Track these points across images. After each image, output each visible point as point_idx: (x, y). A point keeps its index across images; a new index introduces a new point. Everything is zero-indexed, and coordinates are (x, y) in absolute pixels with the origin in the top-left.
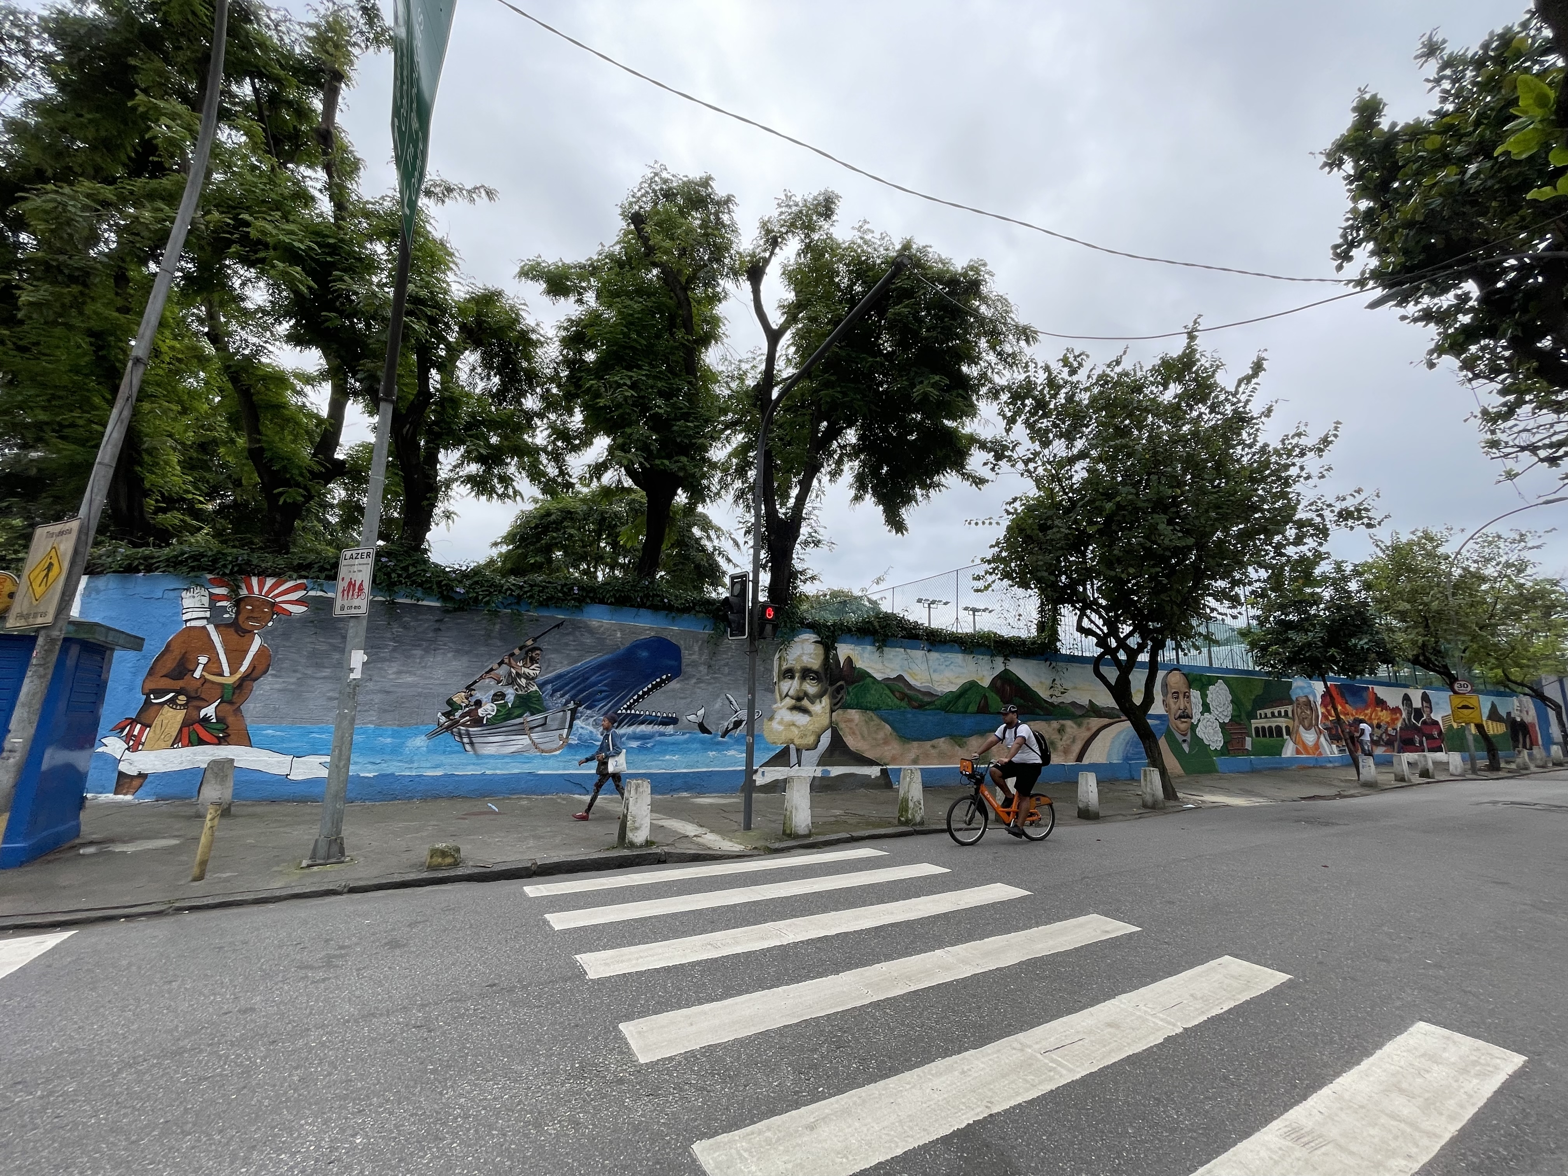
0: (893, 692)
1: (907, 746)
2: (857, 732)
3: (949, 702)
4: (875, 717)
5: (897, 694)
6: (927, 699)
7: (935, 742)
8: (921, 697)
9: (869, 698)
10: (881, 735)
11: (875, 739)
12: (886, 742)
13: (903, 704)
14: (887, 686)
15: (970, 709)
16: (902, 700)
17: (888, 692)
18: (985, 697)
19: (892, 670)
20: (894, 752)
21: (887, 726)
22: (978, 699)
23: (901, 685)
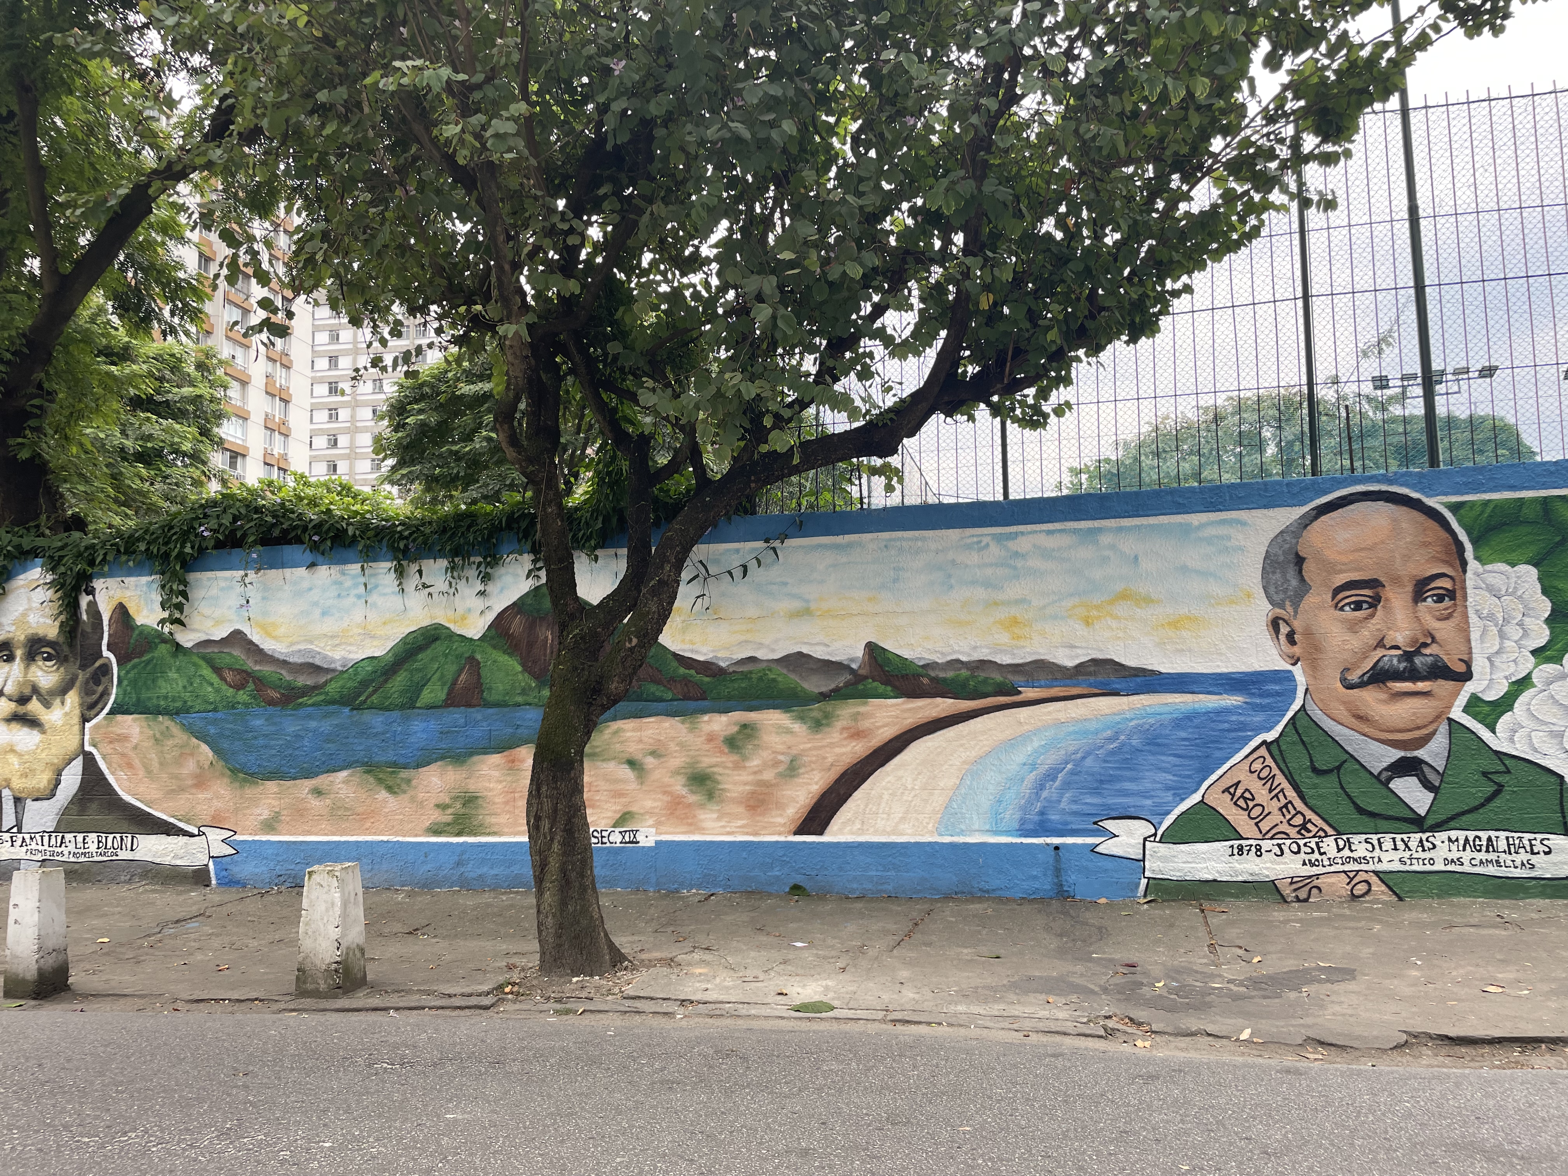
0: (217, 670)
1: (250, 791)
2: (137, 762)
3: (364, 684)
4: (176, 730)
5: (229, 676)
6: (303, 680)
7: (322, 781)
8: (287, 676)
9: (164, 688)
10: (190, 767)
11: (176, 777)
12: (200, 782)
13: (242, 696)
14: (204, 658)
15: (427, 696)
16: (239, 687)
17: (207, 672)
18: (473, 663)
19: (218, 622)
20: (217, 804)
21: (204, 748)
22: (451, 669)
23: (237, 652)
